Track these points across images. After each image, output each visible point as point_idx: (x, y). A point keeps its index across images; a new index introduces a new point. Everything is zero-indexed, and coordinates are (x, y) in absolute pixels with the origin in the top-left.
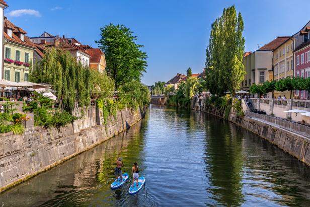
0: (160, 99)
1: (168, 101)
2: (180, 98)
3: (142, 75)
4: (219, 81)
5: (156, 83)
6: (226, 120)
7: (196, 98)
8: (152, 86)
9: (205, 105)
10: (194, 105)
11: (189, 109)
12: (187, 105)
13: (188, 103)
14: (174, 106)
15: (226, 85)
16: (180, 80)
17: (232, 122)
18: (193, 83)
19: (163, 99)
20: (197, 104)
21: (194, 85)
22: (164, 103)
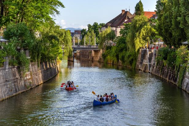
0: (93, 52)
1: (104, 56)
2: (121, 50)
3: (58, 13)
4: (173, 23)
5: (89, 26)
6: (179, 88)
7: (145, 51)
8: (83, 31)
9: (156, 63)
10: (141, 63)
11: (135, 69)
12: (131, 62)
13: (132, 60)
14: (113, 64)
15: (182, 30)
16: (126, 20)
17: (186, 91)
18: (141, 26)
19: (96, 52)
20: (146, 62)
21: (142, 30)
22: (98, 59)
